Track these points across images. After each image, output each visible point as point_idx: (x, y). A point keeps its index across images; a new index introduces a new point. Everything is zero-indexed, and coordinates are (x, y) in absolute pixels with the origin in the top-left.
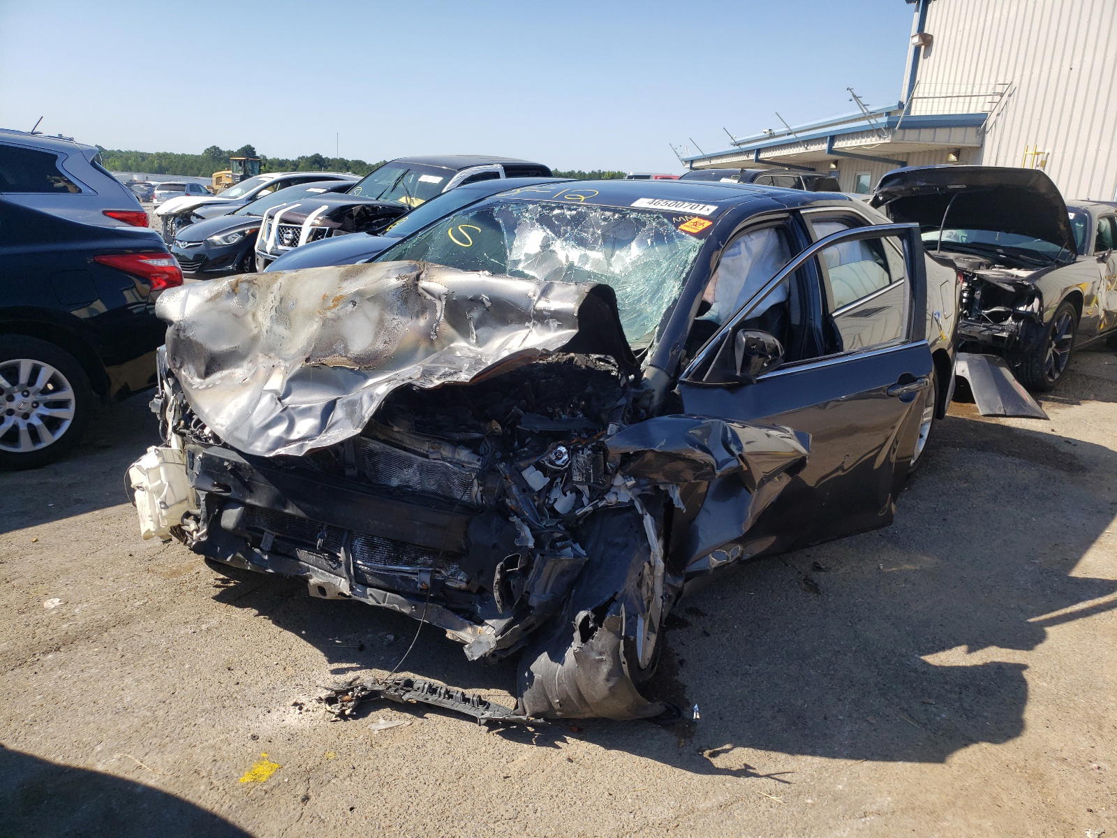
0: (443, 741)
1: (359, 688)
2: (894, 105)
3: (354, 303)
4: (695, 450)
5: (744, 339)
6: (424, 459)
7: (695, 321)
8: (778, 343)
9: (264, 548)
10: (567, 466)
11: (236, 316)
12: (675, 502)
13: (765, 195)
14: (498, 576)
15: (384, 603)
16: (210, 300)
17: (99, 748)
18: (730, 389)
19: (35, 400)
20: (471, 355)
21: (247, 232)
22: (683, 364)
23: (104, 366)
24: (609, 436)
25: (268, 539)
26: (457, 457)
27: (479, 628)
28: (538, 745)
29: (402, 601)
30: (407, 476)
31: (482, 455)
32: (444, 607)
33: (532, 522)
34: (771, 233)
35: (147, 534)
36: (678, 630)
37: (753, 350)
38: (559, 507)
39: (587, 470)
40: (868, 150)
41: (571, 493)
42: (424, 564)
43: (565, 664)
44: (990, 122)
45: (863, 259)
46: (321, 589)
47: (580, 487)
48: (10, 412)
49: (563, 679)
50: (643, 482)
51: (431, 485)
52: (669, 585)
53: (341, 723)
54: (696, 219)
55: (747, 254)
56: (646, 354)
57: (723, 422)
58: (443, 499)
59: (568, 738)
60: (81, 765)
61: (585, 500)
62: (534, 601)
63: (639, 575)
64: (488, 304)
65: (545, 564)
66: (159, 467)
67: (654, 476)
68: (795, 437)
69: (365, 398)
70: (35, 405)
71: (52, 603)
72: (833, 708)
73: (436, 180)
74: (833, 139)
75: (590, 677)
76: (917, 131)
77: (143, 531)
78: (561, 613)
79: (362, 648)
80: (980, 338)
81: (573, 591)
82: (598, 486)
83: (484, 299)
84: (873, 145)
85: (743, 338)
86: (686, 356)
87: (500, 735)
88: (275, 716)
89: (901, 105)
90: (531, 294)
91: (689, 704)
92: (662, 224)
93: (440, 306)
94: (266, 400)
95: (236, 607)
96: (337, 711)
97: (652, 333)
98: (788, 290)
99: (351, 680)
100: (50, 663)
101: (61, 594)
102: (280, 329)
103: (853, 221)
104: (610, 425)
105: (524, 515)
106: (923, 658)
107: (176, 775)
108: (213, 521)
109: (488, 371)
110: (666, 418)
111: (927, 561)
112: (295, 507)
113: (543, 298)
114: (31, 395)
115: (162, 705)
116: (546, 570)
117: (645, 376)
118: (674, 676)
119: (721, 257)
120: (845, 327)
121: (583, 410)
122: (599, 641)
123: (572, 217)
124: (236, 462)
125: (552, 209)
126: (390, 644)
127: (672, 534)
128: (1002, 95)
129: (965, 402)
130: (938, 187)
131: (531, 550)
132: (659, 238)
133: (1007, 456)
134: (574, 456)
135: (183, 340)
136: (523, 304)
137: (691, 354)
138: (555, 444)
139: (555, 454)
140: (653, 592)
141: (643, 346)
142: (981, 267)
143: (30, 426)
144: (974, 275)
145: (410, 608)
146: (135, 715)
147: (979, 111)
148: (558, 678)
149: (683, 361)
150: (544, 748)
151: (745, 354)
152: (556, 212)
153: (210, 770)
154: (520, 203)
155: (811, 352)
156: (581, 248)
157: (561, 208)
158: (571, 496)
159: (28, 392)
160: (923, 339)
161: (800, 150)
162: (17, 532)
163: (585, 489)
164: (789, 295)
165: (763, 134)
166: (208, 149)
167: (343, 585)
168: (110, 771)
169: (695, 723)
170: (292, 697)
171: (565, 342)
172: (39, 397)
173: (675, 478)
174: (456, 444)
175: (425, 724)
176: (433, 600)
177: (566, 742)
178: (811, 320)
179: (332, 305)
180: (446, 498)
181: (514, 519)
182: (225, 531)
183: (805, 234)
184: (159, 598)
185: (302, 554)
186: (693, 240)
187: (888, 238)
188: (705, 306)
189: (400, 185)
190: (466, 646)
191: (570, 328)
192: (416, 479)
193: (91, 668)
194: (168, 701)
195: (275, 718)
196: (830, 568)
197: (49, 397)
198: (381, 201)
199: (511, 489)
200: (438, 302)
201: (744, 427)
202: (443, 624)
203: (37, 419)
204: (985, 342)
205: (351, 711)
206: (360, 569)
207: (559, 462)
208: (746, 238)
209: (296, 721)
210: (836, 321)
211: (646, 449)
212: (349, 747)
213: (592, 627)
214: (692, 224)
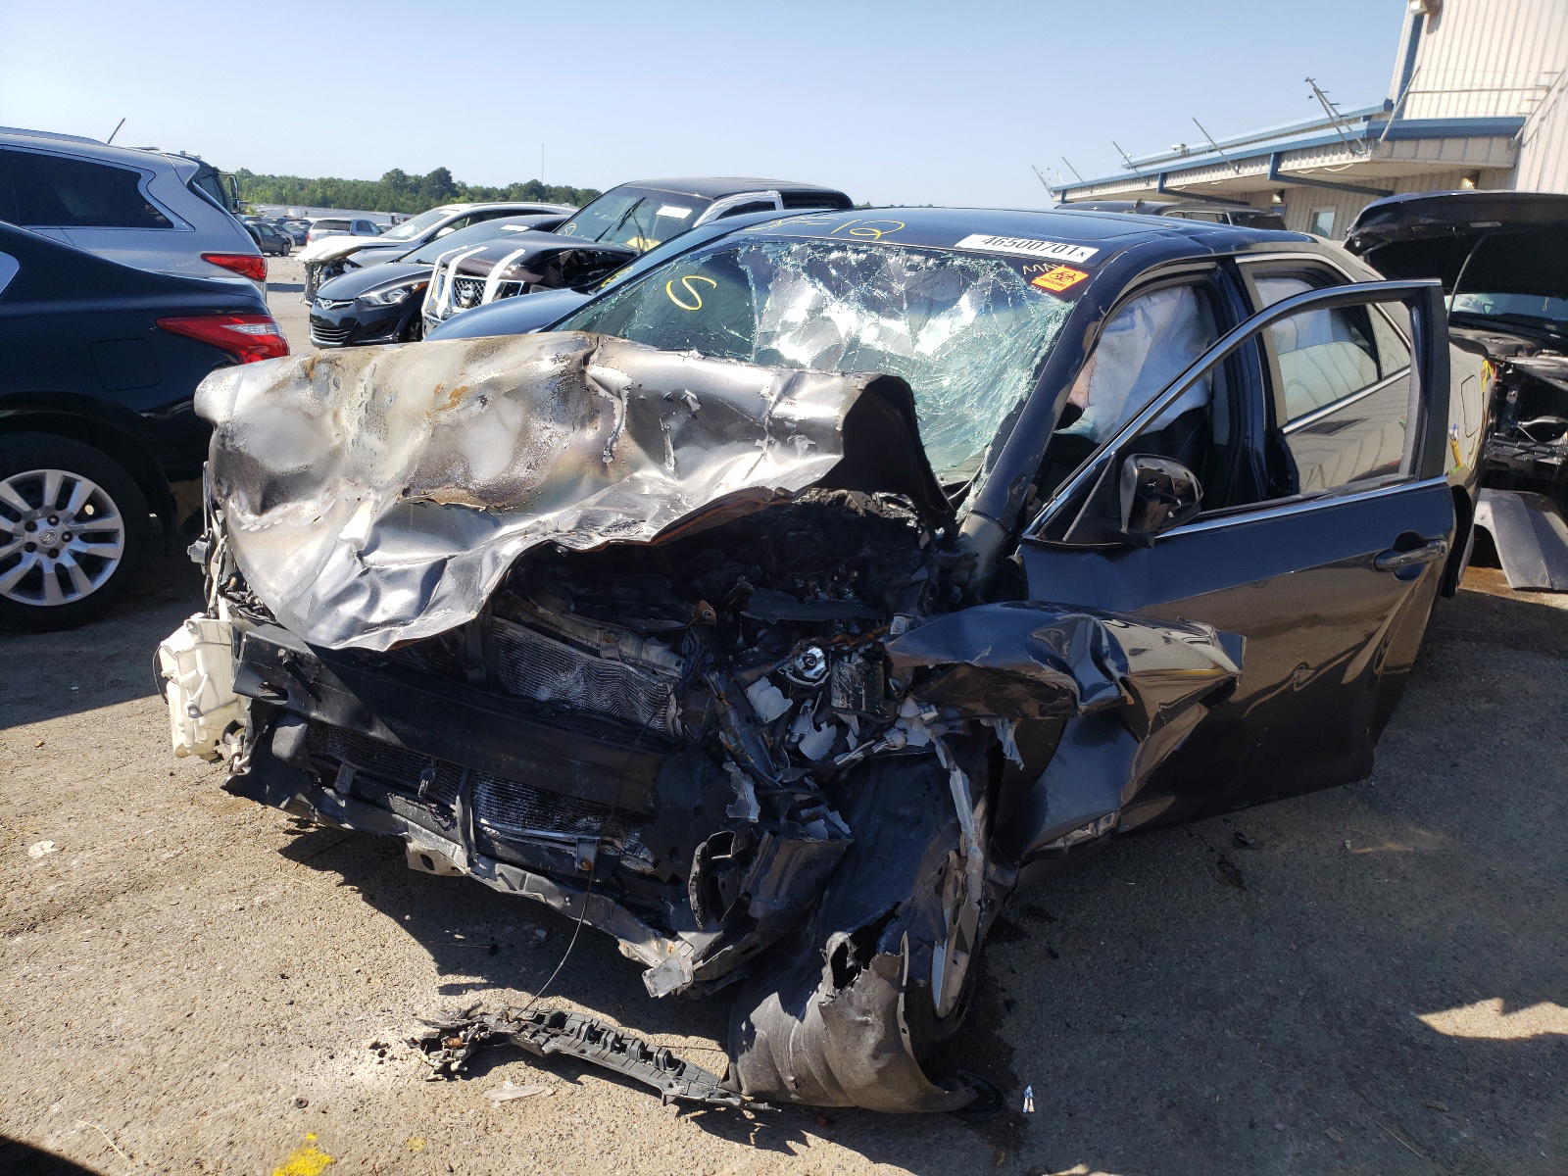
0: (602, 1129)
1: (477, 1026)
2: (1376, 105)
3: (484, 401)
4: (1044, 666)
5: (1136, 472)
6: (592, 658)
7: (1055, 434)
8: (1193, 478)
9: (339, 789)
10: (822, 681)
11: (309, 416)
12: (1006, 750)
13: (1179, 232)
14: (696, 868)
15: (521, 888)
16: (272, 390)
17: (55, 1108)
18: (1110, 554)
19: (67, 529)
20: (666, 492)
21: (415, 287)
22: (1030, 508)
23: (168, 482)
24: (894, 637)
25: (347, 773)
26: (644, 656)
27: (670, 943)
28: (760, 1145)
29: (550, 888)
30: (565, 684)
31: (684, 656)
32: (617, 901)
33: (760, 774)
34: (1185, 296)
35: (180, 750)
36: (1006, 944)
37: (1151, 490)
38: (806, 748)
39: (856, 691)
40: (1333, 173)
41: (828, 727)
42: (587, 829)
43: (806, 1021)
44: (1529, 131)
45: (1336, 339)
46: (426, 859)
47: (844, 717)
48: (31, 547)
49: (802, 1044)
50: (951, 713)
51: (602, 701)
52: (993, 883)
53: (443, 1084)
54: (1062, 269)
55: (1144, 327)
56: (967, 492)
57: (1094, 618)
58: (619, 724)
59: (809, 1135)
60: (24, 1138)
61: (851, 740)
62: (758, 909)
63: (939, 873)
64: (696, 407)
65: (777, 850)
66: (194, 649)
67: (972, 706)
68: (1218, 642)
69: (487, 561)
70: (66, 537)
71: (41, 849)
72: (1266, 1106)
73: (682, 213)
74: (1279, 156)
75: (845, 1048)
76: (1413, 144)
77: (176, 744)
78: (805, 929)
79: (494, 950)
80: (1512, 465)
81: (826, 893)
82: (872, 718)
83: (689, 398)
84: (1346, 165)
85: (1134, 468)
86: (1037, 495)
87: (698, 1123)
88: (339, 1065)
89: (1389, 105)
90: (765, 391)
91: (1017, 1084)
92: (1005, 277)
93: (620, 407)
94: (341, 556)
95: (312, 868)
96: (438, 1065)
97: (981, 456)
98: (1210, 388)
99: (469, 1006)
100: (15, 951)
101: (58, 833)
102: (372, 440)
103: (1321, 276)
104: (896, 619)
105: (747, 761)
106: (1425, 1018)
107: (164, 1166)
108: (261, 744)
109: (692, 520)
110: (997, 607)
111: (1427, 839)
112: (385, 729)
113: (786, 400)
114: (61, 523)
115: (168, 1035)
116: (780, 860)
117: (963, 529)
118: (995, 1030)
119: (1101, 332)
120: (1302, 449)
121: (852, 586)
122: (863, 991)
123: (860, 264)
124: (295, 653)
125: (829, 251)
126: (540, 945)
127: (1001, 791)
128: (1549, 89)
129: (1484, 566)
130: (1454, 225)
131: (753, 825)
132: (998, 299)
133: (1559, 658)
134: (836, 664)
135: (230, 454)
136: (753, 409)
137: (1045, 495)
138: (805, 642)
139: (804, 659)
140: (965, 889)
141: (963, 477)
142: (1519, 353)
143: (59, 567)
144: (1508, 365)
145: (562, 899)
146: (123, 1051)
147: (1512, 113)
148: (794, 1043)
149: (1030, 504)
150: (768, 1152)
151: (1136, 496)
152: (835, 255)
153: (222, 1160)
154: (781, 241)
155: (1246, 494)
156: (873, 313)
157: (844, 249)
158: (828, 731)
159: (56, 517)
160: (1439, 474)
161: (1229, 174)
162: (18, 729)
163: (853, 721)
164: (1211, 396)
165: (1173, 151)
166: (388, 174)
167: (456, 856)
168: (65, 1153)
169: (1026, 1121)
170: (371, 1034)
171: (819, 476)
172: (73, 525)
173: (1007, 709)
174: (645, 637)
175: (578, 1094)
176: (599, 889)
177: (806, 1144)
178: (1248, 437)
179: (449, 402)
180: (625, 721)
181: (731, 768)
182: (278, 760)
183: (1243, 300)
184: (201, 847)
185: (397, 801)
186: (1056, 302)
187: (1377, 304)
188: (1073, 412)
189: (631, 221)
190: (648, 972)
191: (829, 452)
192: (579, 689)
193: (73, 963)
194: (178, 1030)
195: (339, 1068)
196: (1263, 844)
197: (88, 526)
198: (602, 244)
199: (729, 717)
200: (616, 402)
201: (1127, 626)
202: (613, 929)
203: (71, 558)
204: (1522, 471)
205: (460, 1065)
206: (485, 832)
207: (810, 674)
208: (1144, 302)
209: (372, 1076)
210: (1289, 440)
211: (956, 662)
212: (449, 1130)
213: (851, 967)
214: (1054, 276)
